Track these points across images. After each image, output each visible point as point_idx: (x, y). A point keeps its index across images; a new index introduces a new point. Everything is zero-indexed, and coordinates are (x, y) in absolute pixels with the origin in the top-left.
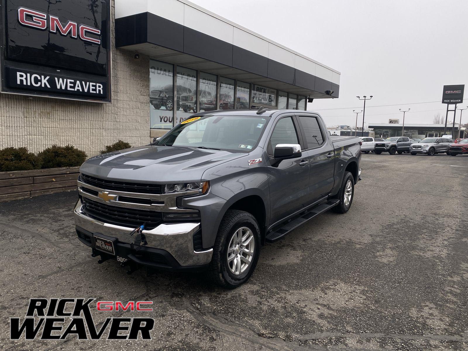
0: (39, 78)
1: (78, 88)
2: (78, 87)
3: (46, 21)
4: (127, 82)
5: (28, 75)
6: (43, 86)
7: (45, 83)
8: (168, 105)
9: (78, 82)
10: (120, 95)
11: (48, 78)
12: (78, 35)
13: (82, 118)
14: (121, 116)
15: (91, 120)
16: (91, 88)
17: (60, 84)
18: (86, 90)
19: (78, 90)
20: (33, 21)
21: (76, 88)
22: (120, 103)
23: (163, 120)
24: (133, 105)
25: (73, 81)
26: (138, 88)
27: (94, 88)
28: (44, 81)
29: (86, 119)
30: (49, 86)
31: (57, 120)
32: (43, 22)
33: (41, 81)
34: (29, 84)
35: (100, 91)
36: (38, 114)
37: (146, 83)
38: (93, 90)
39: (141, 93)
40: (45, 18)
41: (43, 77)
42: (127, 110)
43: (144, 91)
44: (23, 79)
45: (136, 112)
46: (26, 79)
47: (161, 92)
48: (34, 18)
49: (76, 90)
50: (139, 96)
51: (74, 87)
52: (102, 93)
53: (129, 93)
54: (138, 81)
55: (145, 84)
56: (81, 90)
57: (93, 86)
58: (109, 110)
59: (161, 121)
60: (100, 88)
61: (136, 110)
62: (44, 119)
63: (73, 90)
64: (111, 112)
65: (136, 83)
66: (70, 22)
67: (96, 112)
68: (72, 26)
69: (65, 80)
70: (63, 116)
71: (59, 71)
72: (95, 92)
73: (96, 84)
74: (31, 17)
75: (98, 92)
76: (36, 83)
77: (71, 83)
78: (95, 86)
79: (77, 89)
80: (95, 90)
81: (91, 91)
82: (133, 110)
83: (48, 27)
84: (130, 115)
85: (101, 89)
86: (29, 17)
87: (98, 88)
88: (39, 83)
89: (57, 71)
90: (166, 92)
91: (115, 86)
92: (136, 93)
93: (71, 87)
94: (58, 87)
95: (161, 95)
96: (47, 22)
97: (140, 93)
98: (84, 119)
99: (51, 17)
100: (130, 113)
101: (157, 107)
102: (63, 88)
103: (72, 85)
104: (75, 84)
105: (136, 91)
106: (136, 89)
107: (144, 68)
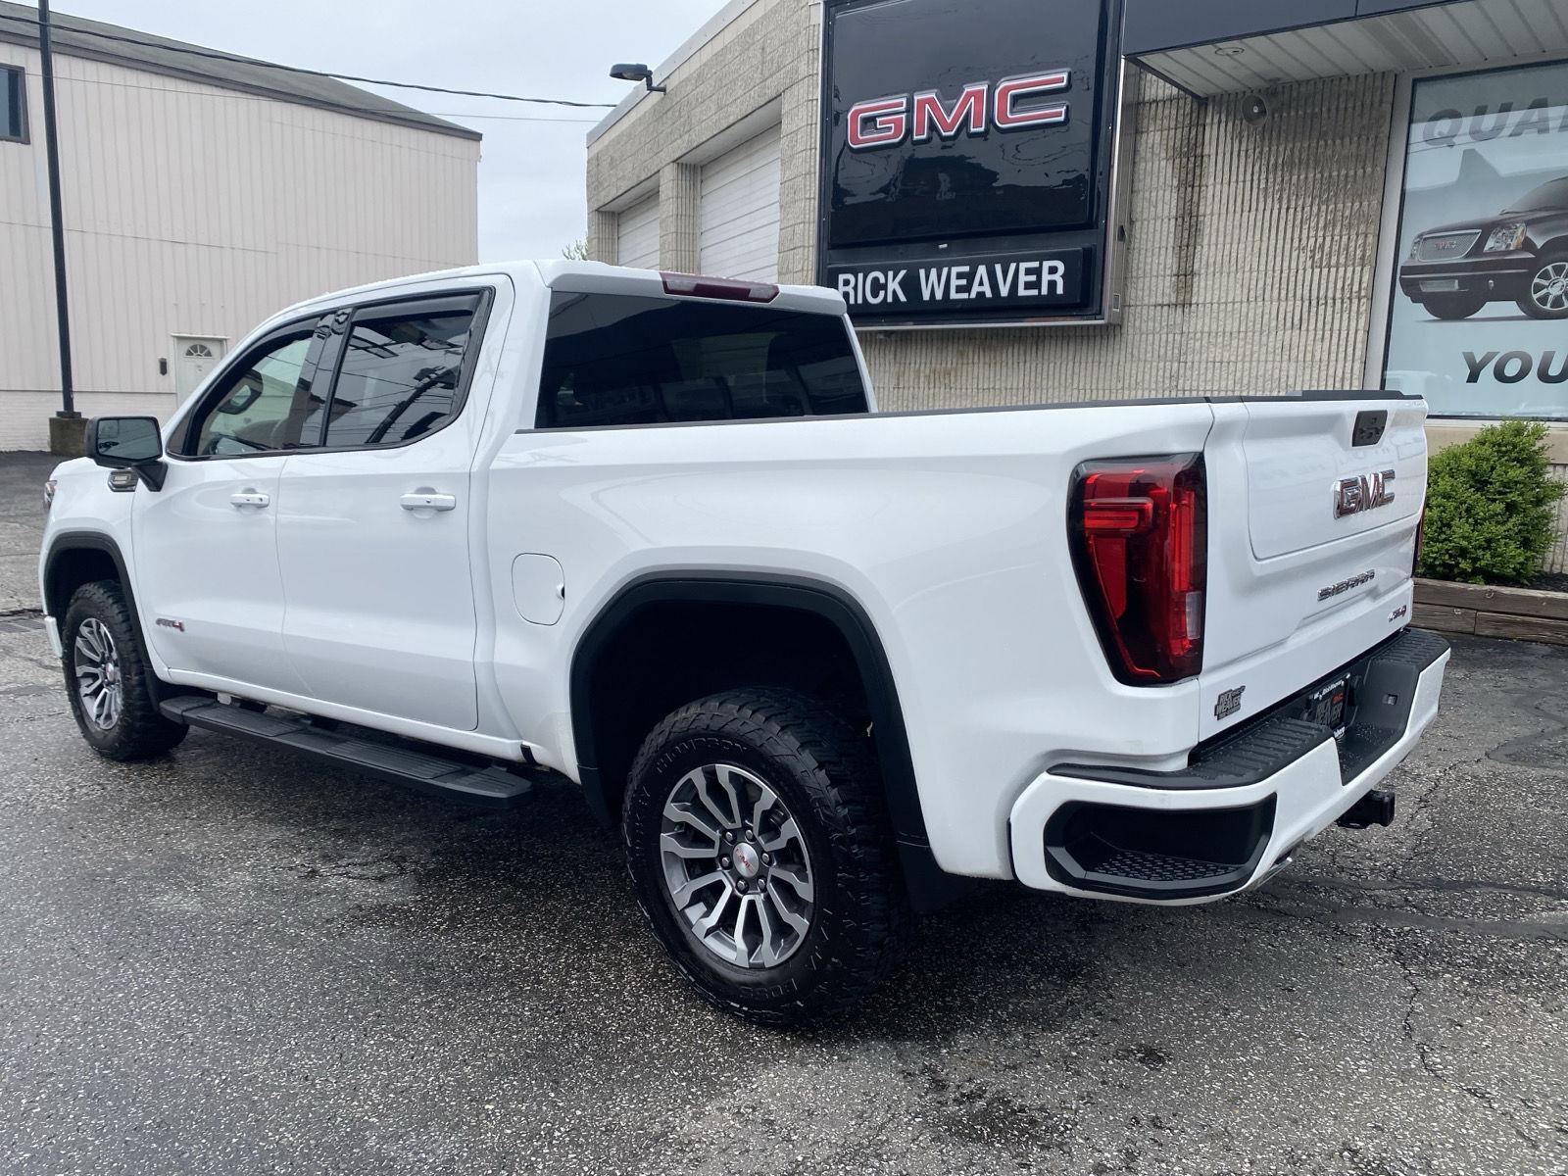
0: (882, 281)
1: (981, 289)
2: (981, 284)
3: (904, 116)
4: (1244, 225)
5: (861, 276)
6: (890, 299)
7: (894, 292)
8: (1538, 288)
9: (982, 270)
10: (1202, 284)
11: (902, 273)
12: (990, 120)
13: (1045, 382)
14: (1203, 366)
15: (1075, 386)
16: (1023, 278)
17: (931, 286)
18: (1004, 291)
19: (981, 295)
20: (877, 129)
21: (976, 289)
22: (1200, 314)
23: (1487, 374)
24: (1266, 317)
25: (966, 269)
26: (1304, 236)
27: (1033, 278)
28: (894, 285)
29: (1056, 384)
30: (903, 298)
31: (969, 391)
32: (898, 123)
33: (885, 287)
34: (860, 301)
35: (1052, 284)
36: (925, 376)
37: (1357, 205)
38: (1028, 286)
39: (1317, 257)
40: (903, 108)
41: (891, 274)
42: (1234, 343)
43: (1335, 248)
44: (850, 289)
45: (1279, 345)
46: (855, 288)
47: (1488, 228)
48: (878, 120)
49: (973, 295)
50: (1301, 272)
51: (967, 289)
52: (1060, 290)
53: (1247, 268)
54: (1307, 209)
55: (1347, 213)
56: (989, 294)
57: (1028, 272)
58: (1150, 348)
59: (1473, 378)
60: (1054, 275)
61: (1279, 338)
62: (937, 390)
63: (965, 296)
64: (1156, 353)
65: (1291, 217)
66: (967, 90)
67: (1097, 358)
68: (972, 99)
69: (945, 270)
70: (986, 380)
71: (945, 246)
72: (1035, 292)
73: (1041, 265)
74: (873, 119)
75: (1044, 291)
76: (875, 295)
77: (960, 276)
78: (1038, 272)
79: (978, 293)
80: (1037, 285)
81: (1022, 292)
82: (1264, 339)
83: (909, 131)
84: (1247, 359)
85: (1058, 278)
86: (869, 122)
87: (1046, 277)
88: (882, 293)
89: (941, 246)
90: (1529, 223)
91: (1183, 253)
92: (1286, 264)
93: (959, 289)
94: (926, 296)
95: (1490, 244)
96: (907, 117)
97: (1313, 257)
98: (1050, 383)
99: (916, 98)
100: (1248, 353)
101: (1453, 308)
102: (939, 296)
103: (964, 282)
104: (970, 277)
105: (1287, 253)
106: (1288, 246)
107: (1347, 140)
